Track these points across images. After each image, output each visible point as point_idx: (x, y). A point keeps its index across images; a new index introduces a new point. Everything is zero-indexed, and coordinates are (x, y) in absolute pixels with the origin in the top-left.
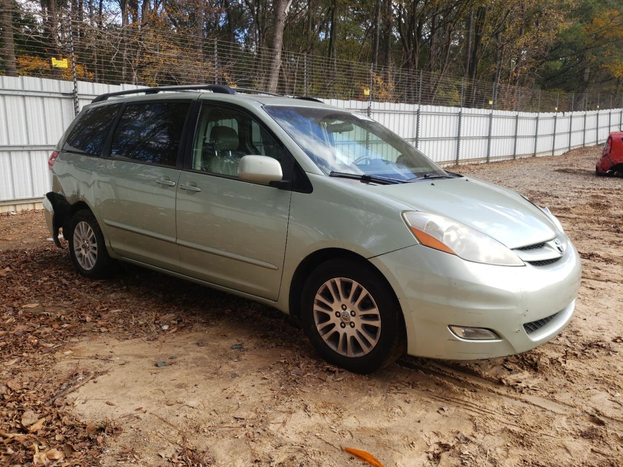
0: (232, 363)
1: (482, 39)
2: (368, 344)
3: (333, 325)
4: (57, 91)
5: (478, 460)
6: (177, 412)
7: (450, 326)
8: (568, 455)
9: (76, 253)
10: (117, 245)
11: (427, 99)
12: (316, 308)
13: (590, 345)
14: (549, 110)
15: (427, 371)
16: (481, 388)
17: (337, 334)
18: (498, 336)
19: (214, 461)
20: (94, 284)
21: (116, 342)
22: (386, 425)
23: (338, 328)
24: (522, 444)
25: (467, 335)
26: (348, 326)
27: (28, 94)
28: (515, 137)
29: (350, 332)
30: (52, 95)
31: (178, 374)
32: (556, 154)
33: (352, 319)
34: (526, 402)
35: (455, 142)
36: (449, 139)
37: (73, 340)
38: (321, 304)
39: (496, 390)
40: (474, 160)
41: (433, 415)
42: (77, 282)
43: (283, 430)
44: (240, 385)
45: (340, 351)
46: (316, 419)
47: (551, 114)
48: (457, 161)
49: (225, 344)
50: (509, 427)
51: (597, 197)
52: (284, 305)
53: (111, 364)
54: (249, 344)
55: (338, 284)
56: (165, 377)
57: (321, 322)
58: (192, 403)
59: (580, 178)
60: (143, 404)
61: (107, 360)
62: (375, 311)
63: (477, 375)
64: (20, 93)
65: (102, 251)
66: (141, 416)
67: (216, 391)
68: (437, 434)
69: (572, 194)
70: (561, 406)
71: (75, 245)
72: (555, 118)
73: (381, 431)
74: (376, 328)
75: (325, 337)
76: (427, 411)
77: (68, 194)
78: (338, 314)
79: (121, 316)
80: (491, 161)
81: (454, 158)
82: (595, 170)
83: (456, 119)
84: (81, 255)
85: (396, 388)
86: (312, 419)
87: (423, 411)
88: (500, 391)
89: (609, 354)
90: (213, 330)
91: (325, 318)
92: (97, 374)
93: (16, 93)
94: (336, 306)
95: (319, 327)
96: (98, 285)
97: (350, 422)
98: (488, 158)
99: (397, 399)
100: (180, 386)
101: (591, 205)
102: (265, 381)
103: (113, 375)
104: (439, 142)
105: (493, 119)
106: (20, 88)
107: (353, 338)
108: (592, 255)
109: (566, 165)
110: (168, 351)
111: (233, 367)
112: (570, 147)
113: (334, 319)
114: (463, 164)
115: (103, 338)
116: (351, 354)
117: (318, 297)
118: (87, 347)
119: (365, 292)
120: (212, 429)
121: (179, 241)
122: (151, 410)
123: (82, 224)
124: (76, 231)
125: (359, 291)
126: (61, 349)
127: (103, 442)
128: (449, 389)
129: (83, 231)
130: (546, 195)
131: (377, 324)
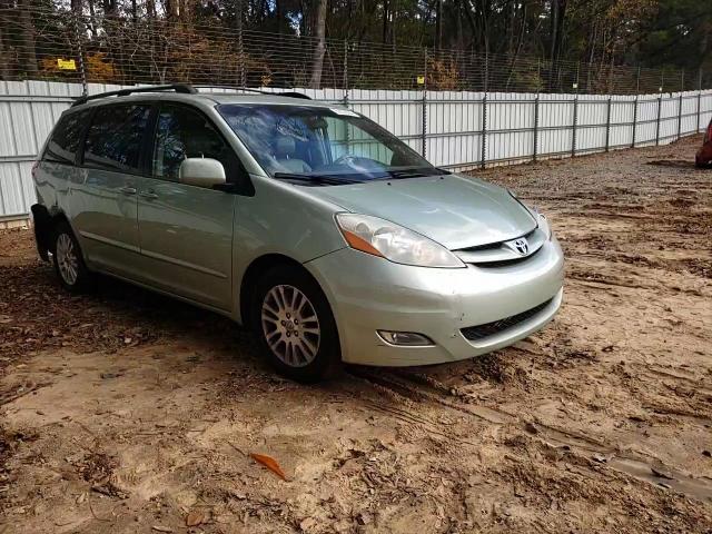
0: (180, 374)
1: (567, 11)
2: (311, 353)
3: (280, 334)
4: (66, 94)
5: (382, 467)
6: (102, 421)
7: (379, 331)
8: (478, 462)
9: (61, 267)
10: (93, 258)
11: (499, 85)
12: (264, 317)
13: (574, 356)
14: (651, 92)
15: (373, 380)
16: (426, 397)
17: (283, 343)
18: (432, 342)
19: (119, 465)
20: (74, 298)
21: (74, 355)
22: (307, 433)
23: (284, 338)
24: (437, 451)
25: (401, 341)
26: (293, 336)
27: (34, 99)
28: (608, 125)
29: (294, 341)
30: (61, 100)
31: (121, 385)
32: (660, 143)
33: (296, 328)
34: (467, 412)
35: (531, 134)
36: (524, 130)
37: (33, 353)
38: (268, 313)
39: (441, 400)
40: (557, 154)
41: (360, 424)
42: (59, 297)
43: (200, 437)
44: (177, 396)
45: (287, 362)
46: (239, 427)
47: (654, 96)
48: (534, 156)
49: (181, 356)
50: (433, 436)
51: (684, 192)
52: (236, 314)
53: (60, 376)
54: (206, 356)
55: (282, 292)
56: (107, 388)
57: (269, 332)
58: (121, 412)
59: (676, 171)
60: (71, 414)
61: (57, 372)
62: (314, 318)
63: (429, 386)
64: (26, 99)
65: (81, 264)
66: (65, 424)
67: (151, 402)
68: (354, 442)
69: (657, 190)
70: (503, 415)
71: (59, 258)
72: (660, 100)
73: (296, 439)
74: (315, 335)
75: (273, 348)
76: (355, 419)
77: (49, 205)
78: (283, 323)
79: (90, 330)
80: (577, 154)
81: (531, 153)
82: (694, 160)
83: (532, 106)
84: (64, 269)
85: (335, 397)
86: (234, 427)
87: (352, 420)
88: (445, 401)
89: (589, 364)
90: (176, 343)
91: (272, 327)
92: (39, 386)
93: (22, 99)
94: (281, 315)
95: (268, 338)
96: (79, 300)
97: (271, 430)
98: (573, 152)
99: (331, 408)
100: (118, 397)
101: (671, 202)
102: (204, 392)
103: (54, 387)
104: (512, 134)
105: (579, 105)
106: (25, 93)
107: (297, 347)
108: (638, 259)
109: (664, 157)
110: (121, 363)
111: (179, 378)
112: (679, 135)
113: (281, 329)
114: (542, 159)
115: (63, 351)
116: (297, 364)
117: (265, 306)
118: (43, 360)
119: (304, 299)
120: (128, 437)
121: (143, 252)
122: (77, 419)
123: (63, 237)
124: (58, 245)
125: (299, 297)
126: (15, 362)
127: (16, 447)
128: (390, 399)
129: (64, 244)
130: (624, 192)
131: (316, 331)
